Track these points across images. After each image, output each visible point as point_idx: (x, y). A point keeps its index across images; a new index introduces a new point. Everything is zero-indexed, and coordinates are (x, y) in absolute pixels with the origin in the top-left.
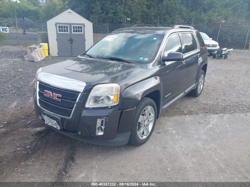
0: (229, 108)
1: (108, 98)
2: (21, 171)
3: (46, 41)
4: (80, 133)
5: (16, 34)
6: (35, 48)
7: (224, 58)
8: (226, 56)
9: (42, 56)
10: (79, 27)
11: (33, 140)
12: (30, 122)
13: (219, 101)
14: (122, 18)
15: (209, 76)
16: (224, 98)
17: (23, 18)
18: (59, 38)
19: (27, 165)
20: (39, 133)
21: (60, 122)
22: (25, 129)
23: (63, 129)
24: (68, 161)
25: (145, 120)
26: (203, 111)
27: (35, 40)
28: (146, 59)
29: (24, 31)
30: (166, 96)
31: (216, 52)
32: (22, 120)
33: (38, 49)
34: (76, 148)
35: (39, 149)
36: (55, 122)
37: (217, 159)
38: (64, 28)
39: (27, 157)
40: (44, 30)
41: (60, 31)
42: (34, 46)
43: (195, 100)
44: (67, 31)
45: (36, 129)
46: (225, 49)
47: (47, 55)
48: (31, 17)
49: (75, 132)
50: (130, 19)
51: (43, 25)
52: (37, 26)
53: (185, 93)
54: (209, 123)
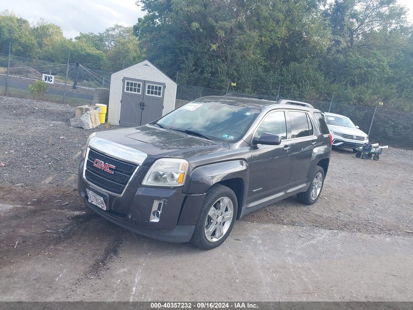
0: (351, 226)
1: (172, 176)
2: (49, 254)
3: (106, 101)
4: (130, 217)
5: (64, 87)
6: (87, 110)
7: (374, 159)
8: (376, 156)
9: (96, 123)
10: (156, 87)
11: (68, 224)
12: (66, 203)
13: (342, 214)
14: (223, 81)
15: (340, 181)
16: (350, 212)
17: (77, 65)
18: (125, 100)
19: (56, 250)
20: (77, 217)
21: (108, 200)
22: (59, 211)
23: (109, 211)
24: (108, 253)
25: (218, 216)
26: (311, 224)
27: (89, 99)
28: (232, 138)
29: (75, 84)
30: (255, 191)
31: (361, 148)
32: (56, 200)
33: (92, 111)
34: (122, 240)
35: (74, 235)
36: (102, 199)
37: (306, 280)
38: (135, 86)
39: (58, 240)
40: (105, 85)
41: (127, 90)
42: (87, 106)
43: (305, 208)
44: (139, 91)
45: (73, 213)
46: (377, 144)
47: (103, 122)
48: (88, 64)
49: (124, 215)
50: (235, 84)
51: (104, 79)
52: (96, 79)
53: (286, 193)
54: (314, 238)
